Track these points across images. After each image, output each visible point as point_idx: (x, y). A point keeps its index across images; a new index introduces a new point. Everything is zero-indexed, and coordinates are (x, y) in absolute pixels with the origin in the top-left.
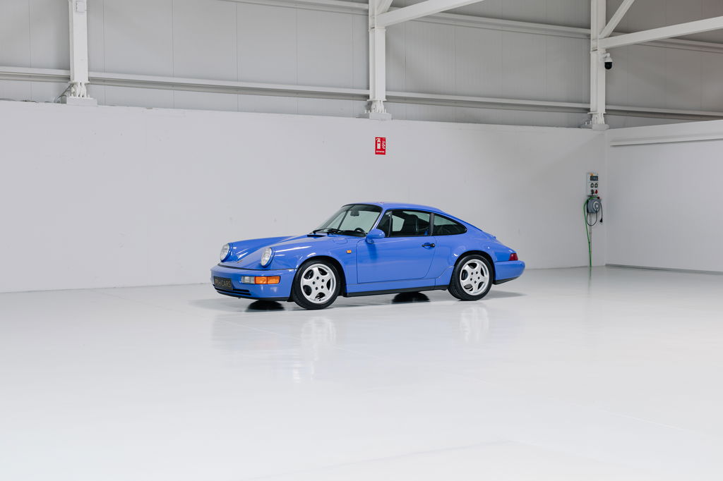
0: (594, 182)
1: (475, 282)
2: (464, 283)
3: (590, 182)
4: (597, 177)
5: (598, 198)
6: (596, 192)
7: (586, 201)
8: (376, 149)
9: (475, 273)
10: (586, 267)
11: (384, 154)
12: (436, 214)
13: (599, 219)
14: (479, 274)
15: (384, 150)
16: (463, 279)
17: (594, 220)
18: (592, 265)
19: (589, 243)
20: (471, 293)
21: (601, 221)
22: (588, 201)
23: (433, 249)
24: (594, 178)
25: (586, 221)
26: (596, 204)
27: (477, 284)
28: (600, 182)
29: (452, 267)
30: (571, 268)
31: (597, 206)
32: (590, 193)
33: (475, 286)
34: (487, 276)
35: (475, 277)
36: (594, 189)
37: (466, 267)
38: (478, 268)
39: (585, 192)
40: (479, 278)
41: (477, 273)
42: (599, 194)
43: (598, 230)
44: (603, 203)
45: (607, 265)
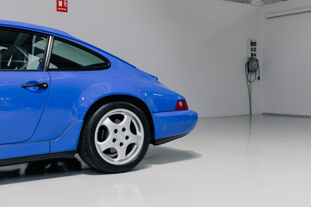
0: (253, 47)
1: (121, 144)
2: (101, 146)
3: (250, 47)
4: (255, 43)
5: (257, 60)
6: (255, 55)
7: (247, 62)
8: (58, 6)
9: (120, 130)
10: (247, 115)
11: (66, 11)
12: (56, 38)
13: (257, 77)
14: (128, 132)
15: (66, 8)
16: (101, 140)
17: (253, 77)
18: (252, 114)
19: (250, 96)
20: (116, 162)
21: (259, 78)
22: (248, 63)
23: (44, 93)
24: (253, 44)
25: (247, 79)
26: (255, 64)
27: (125, 147)
28: (258, 47)
29: (81, 121)
30: (236, 116)
31: (256, 66)
32: (250, 56)
33: (121, 152)
34: (141, 134)
35: (120, 136)
36: (253, 52)
37: (106, 122)
38: (125, 123)
39: (246, 54)
40: (127, 138)
41: (124, 130)
42: (257, 57)
43: (256, 85)
44: (260, 64)
45: (264, 114)
